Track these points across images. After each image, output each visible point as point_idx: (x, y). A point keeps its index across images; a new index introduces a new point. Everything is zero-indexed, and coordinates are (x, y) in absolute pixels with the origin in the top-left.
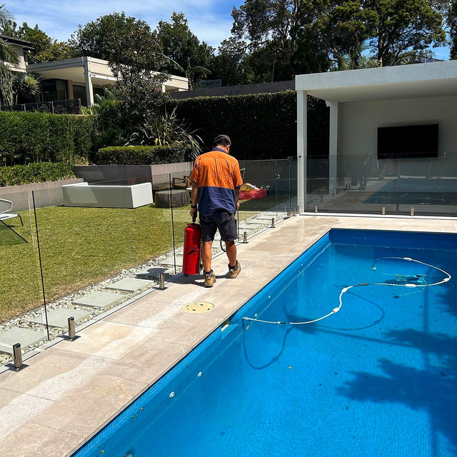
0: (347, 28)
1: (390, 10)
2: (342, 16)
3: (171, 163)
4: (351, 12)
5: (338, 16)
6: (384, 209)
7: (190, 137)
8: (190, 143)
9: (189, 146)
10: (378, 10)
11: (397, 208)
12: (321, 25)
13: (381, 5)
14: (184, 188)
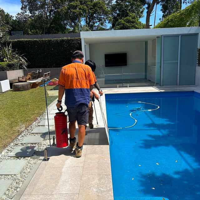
0: (75, 12)
1: (91, 7)
2: (73, 7)
3: (14, 70)
4: (77, 6)
5: (71, 7)
6: (118, 86)
7: (21, 58)
8: (21, 61)
9: (21, 62)
10: (87, 6)
11: (123, 85)
12: (64, 10)
13: (88, 4)
14: (25, 81)
